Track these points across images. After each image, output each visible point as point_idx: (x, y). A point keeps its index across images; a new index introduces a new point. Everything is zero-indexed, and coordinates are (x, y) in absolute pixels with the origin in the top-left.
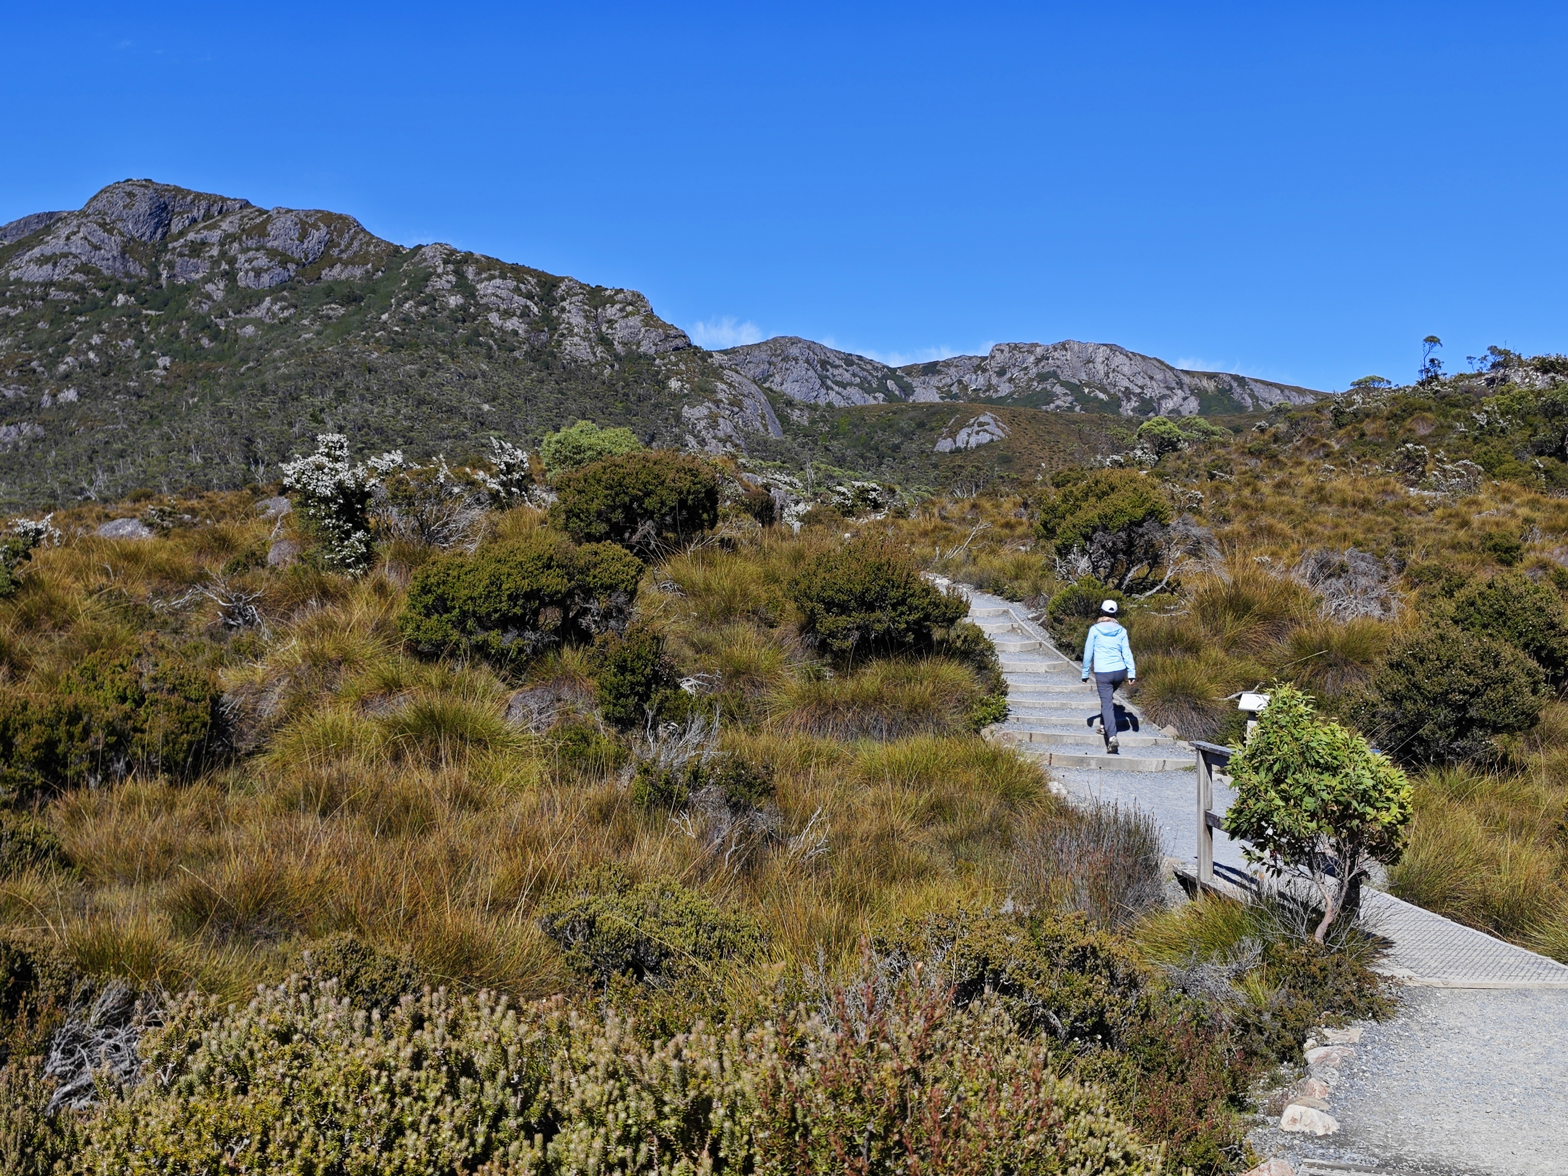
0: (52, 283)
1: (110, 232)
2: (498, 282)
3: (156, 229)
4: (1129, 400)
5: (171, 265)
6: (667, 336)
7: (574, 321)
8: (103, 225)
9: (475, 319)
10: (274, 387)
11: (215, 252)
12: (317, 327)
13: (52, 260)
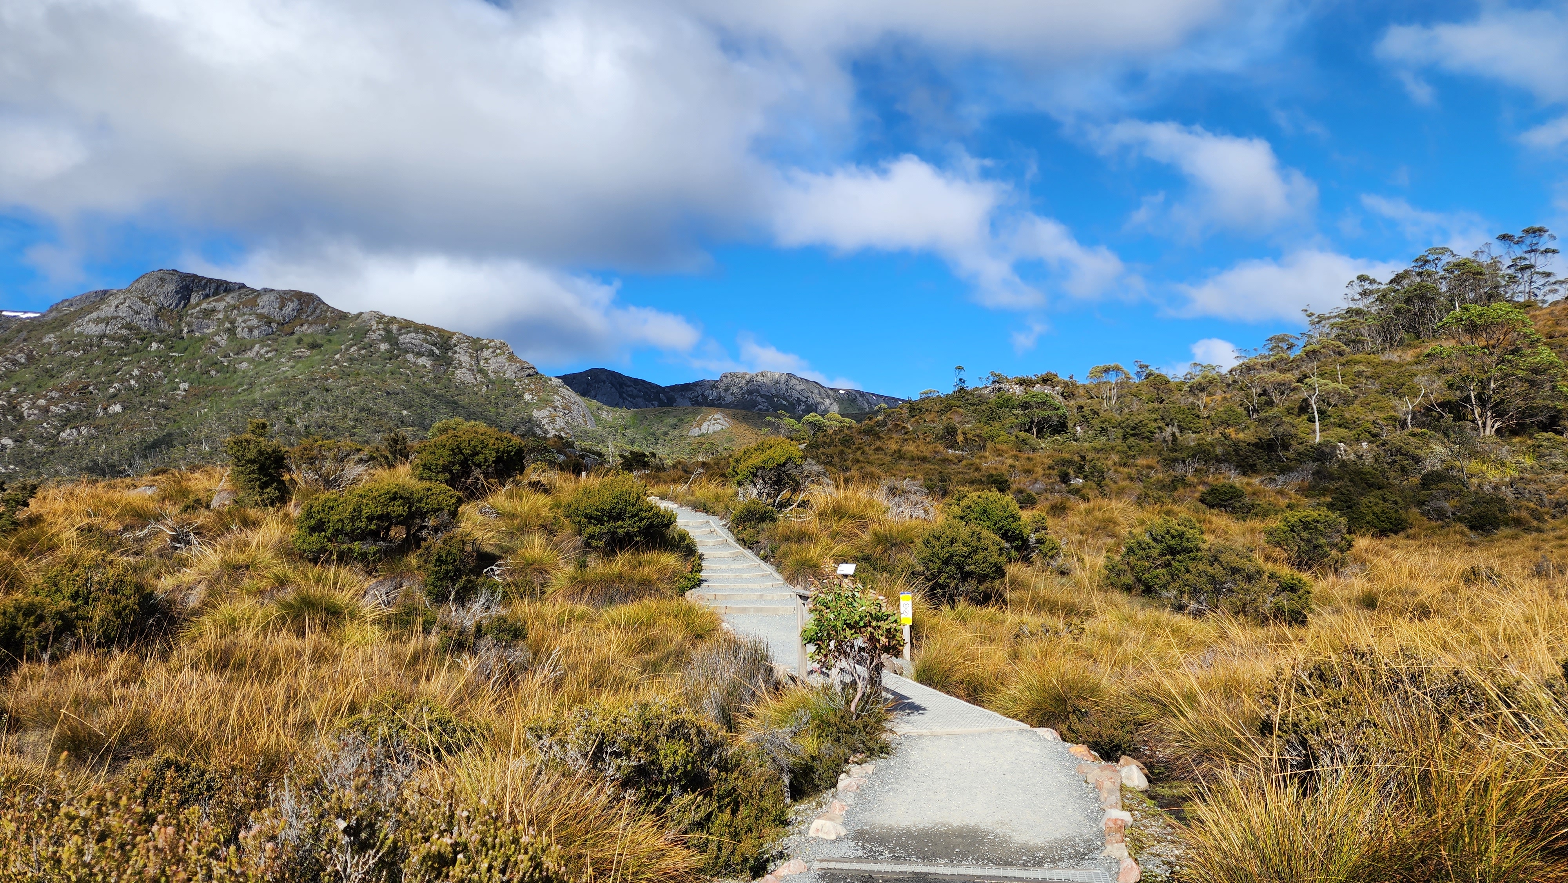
0: (105, 336)
1: (147, 303)
2: (413, 335)
3: (180, 302)
4: (800, 405)
5: (189, 325)
6: (522, 368)
7: (462, 359)
8: (142, 299)
9: (398, 357)
10: (260, 401)
11: (221, 316)
12: (291, 363)
13: (107, 321)
